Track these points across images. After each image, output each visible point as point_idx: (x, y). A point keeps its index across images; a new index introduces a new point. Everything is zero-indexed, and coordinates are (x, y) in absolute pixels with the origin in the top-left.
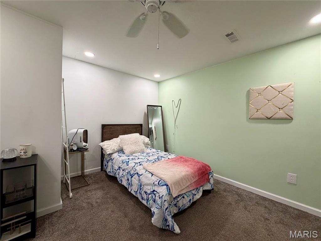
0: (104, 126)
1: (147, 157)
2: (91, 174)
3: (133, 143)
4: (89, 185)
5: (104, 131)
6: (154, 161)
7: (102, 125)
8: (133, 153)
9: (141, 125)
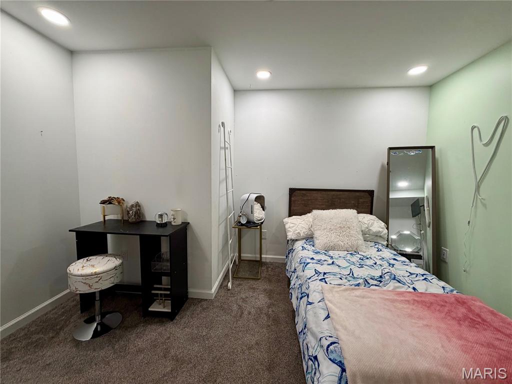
0: (292, 191)
1: (352, 267)
2: (272, 264)
3: (336, 229)
4: (259, 279)
5: (292, 199)
6: (361, 281)
7: (290, 189)
8: (330, 248)
9: (371, 193)
